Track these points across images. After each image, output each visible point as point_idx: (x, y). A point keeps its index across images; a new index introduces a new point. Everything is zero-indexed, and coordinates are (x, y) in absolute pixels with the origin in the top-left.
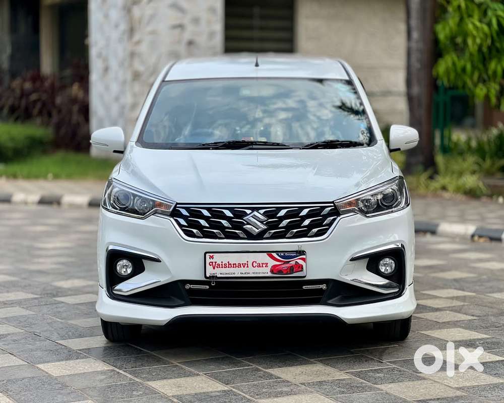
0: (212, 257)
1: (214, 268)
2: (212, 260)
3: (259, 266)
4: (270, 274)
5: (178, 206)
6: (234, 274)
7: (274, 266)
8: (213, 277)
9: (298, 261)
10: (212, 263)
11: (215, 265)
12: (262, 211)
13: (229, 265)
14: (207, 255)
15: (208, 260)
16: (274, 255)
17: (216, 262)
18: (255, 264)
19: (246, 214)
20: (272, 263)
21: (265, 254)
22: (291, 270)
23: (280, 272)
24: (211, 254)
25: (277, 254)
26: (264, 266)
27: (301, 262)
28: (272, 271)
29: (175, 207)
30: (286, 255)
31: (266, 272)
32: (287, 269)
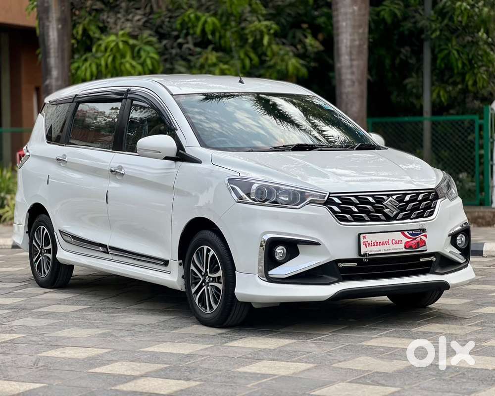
0: (364, 238)
1: (366, 247)
2: (364, 240)
3: (396, 243)
4: (404, 250)
5: (331, 195)
6: (380, 251)
7: (407, 242)
8: (365, 255)
9: (421, 237)
10: (365, 242)
11: (367, 245)
12: (394, 197)
13: (377, 244)
14: (361, 235)
15: (362, 240)
16: (406, 233)
17: (367, 242)
18: (394, 242)
19: (384, 200)
20: (405, 240)
21: (400, 232)
22: (418, 245)
23: (411, 247)
24: (364, 235)
25: (408, 233)
26: (400, 242)
27: (423, 238)
28: (405, 247)
29: (329, 196)
30: (414, 233)
31: (401, 248)
32: (415, 245)
